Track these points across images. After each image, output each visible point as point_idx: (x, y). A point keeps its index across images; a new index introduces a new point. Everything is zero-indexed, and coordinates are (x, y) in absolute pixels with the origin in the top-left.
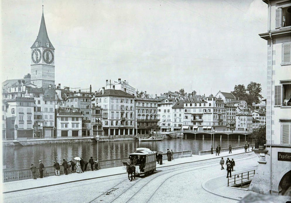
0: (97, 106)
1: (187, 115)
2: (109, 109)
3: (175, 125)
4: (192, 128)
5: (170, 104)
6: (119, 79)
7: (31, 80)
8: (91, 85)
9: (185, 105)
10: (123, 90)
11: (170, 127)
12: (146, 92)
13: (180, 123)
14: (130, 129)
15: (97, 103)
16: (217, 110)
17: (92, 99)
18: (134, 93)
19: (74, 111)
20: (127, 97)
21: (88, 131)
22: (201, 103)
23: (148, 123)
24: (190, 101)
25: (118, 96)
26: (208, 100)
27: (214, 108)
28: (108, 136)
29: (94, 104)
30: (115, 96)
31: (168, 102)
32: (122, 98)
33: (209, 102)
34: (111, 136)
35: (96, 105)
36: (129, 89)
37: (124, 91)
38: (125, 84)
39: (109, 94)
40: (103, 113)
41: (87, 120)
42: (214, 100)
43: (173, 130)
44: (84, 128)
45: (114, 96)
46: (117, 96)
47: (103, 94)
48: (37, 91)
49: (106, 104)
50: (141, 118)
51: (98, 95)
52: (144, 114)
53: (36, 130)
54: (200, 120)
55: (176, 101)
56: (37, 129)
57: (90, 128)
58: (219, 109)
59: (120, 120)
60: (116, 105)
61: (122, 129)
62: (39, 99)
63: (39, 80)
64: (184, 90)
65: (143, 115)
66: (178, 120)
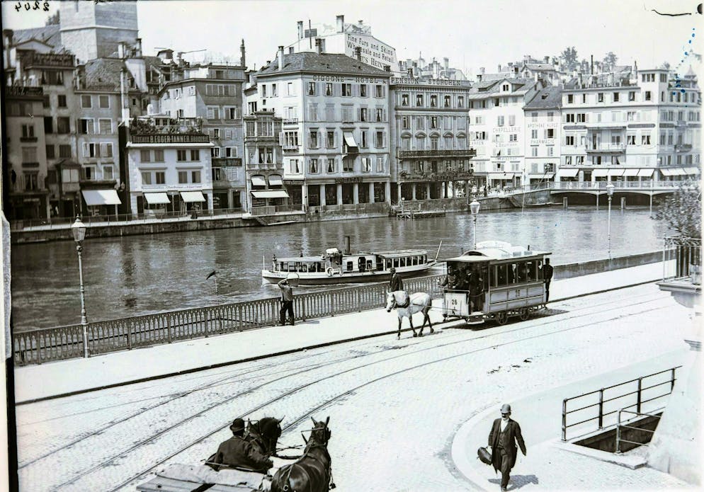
0: (265, 110)
1: (571, 133)
2: (301, 119)
3: (535, 166)
4: (588, 177)
5: (515, 98)
6: (338, 17)
7: (61, 29)
8: (243, 41)
9: (565, 99)
10: (350, 53)
11: (516, 175)
12: (447, 60)
13: (551, 161)
14: (376, 184)
15: (264, 101)
16: (672, 113)
17: (248, 86)
18: (388, 63)
19: (183, 130)
20: (362, 77)
21: (234, 193)
22: (621, 89)
23: (439, 164)
24: (584, 87)
25: (333, 75)
26: (643, 80)
27: (661, 106)
28: (300, 209)
29: (254, 104)
30: (323, 75)
31: (509, 92)
32: (346, 82)
33: (645, 86)
34: (313, 208)
35: (260, 107)
36: (373, 51)
37: (356, 57)
38: (361, 34)
39: (302, 69)
40: (284, 132)
41: (231, 157)
42: (663, 78)
43: (528, 182)
44: (221, 184)
45: (319, 74)
46: (328, 75)
47: (280, 69)
48: (54, 63)
49: (291, 102)
50: (414, 145)
51: (265, 72)
52: (435, 134)
53: (57, 196)
54: (615, 148)
55: (535, 86)
56: (61, 192)
57: (241, 184)
58: (680, 109)
59: (340, 154)
60: (324, 106)
61: (348, 185)
62: (61, 90)
63: (86, 31)
64: (576, 49)
65: (421, 136)
66: (543, 151)
